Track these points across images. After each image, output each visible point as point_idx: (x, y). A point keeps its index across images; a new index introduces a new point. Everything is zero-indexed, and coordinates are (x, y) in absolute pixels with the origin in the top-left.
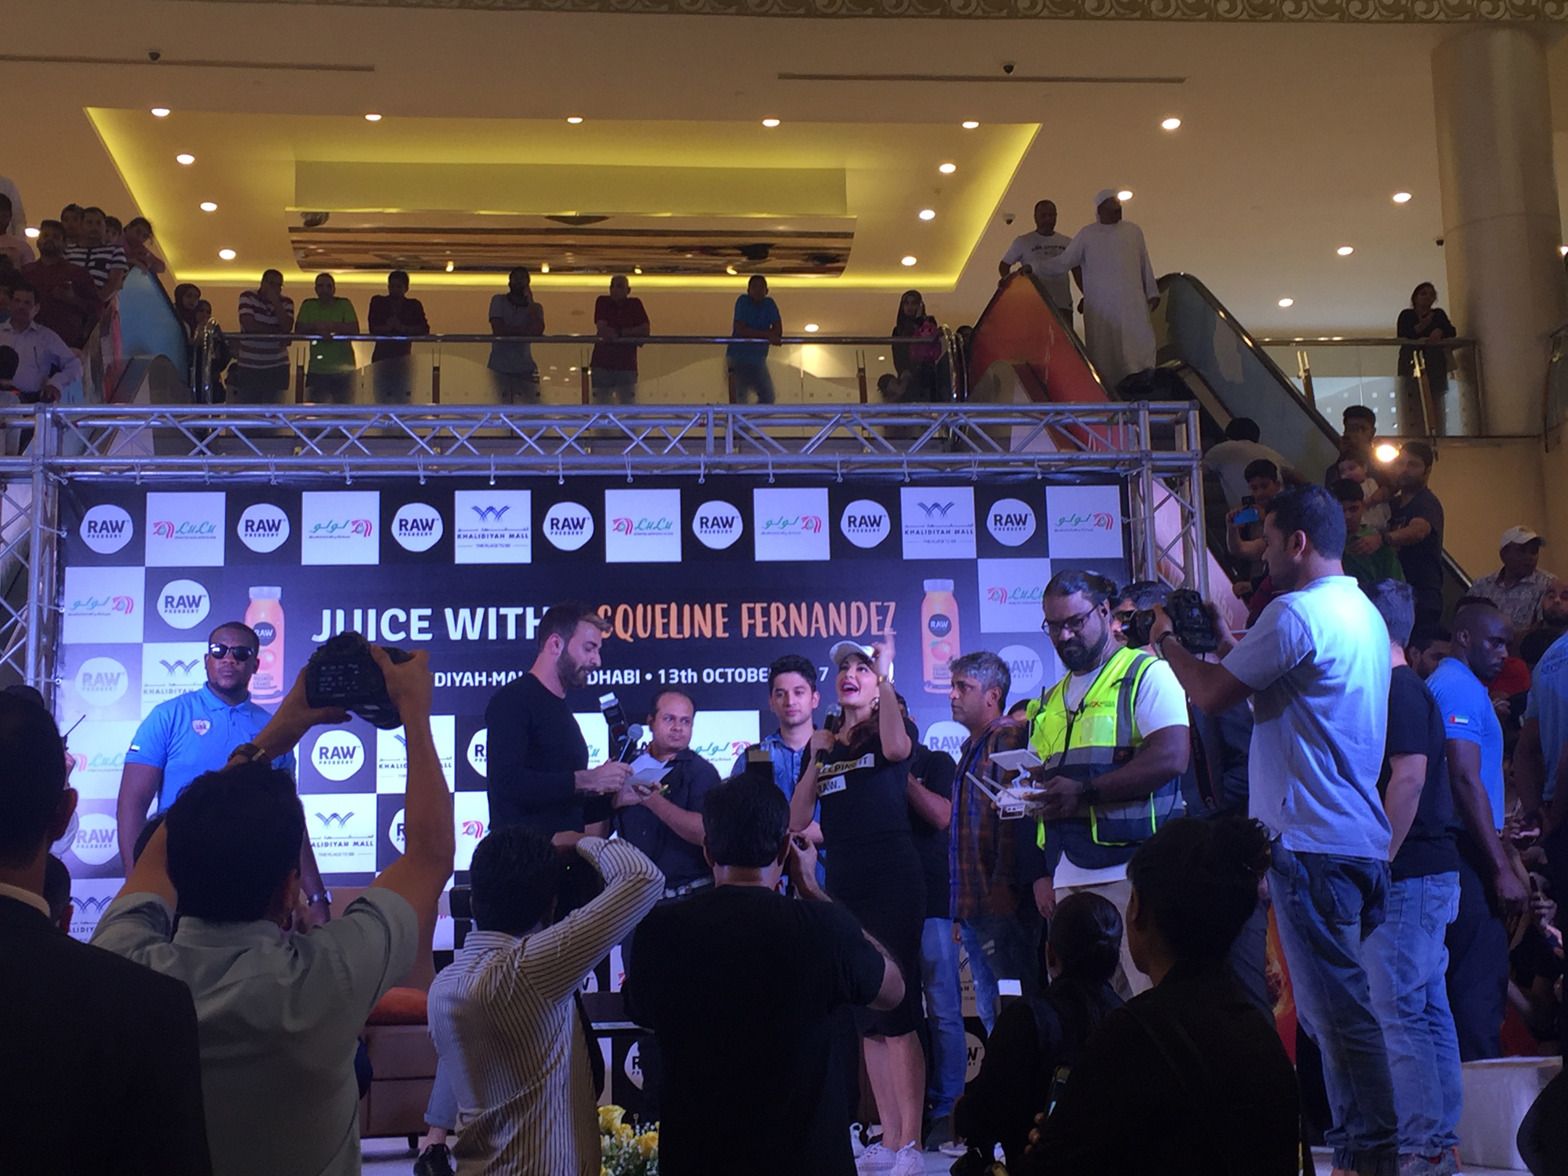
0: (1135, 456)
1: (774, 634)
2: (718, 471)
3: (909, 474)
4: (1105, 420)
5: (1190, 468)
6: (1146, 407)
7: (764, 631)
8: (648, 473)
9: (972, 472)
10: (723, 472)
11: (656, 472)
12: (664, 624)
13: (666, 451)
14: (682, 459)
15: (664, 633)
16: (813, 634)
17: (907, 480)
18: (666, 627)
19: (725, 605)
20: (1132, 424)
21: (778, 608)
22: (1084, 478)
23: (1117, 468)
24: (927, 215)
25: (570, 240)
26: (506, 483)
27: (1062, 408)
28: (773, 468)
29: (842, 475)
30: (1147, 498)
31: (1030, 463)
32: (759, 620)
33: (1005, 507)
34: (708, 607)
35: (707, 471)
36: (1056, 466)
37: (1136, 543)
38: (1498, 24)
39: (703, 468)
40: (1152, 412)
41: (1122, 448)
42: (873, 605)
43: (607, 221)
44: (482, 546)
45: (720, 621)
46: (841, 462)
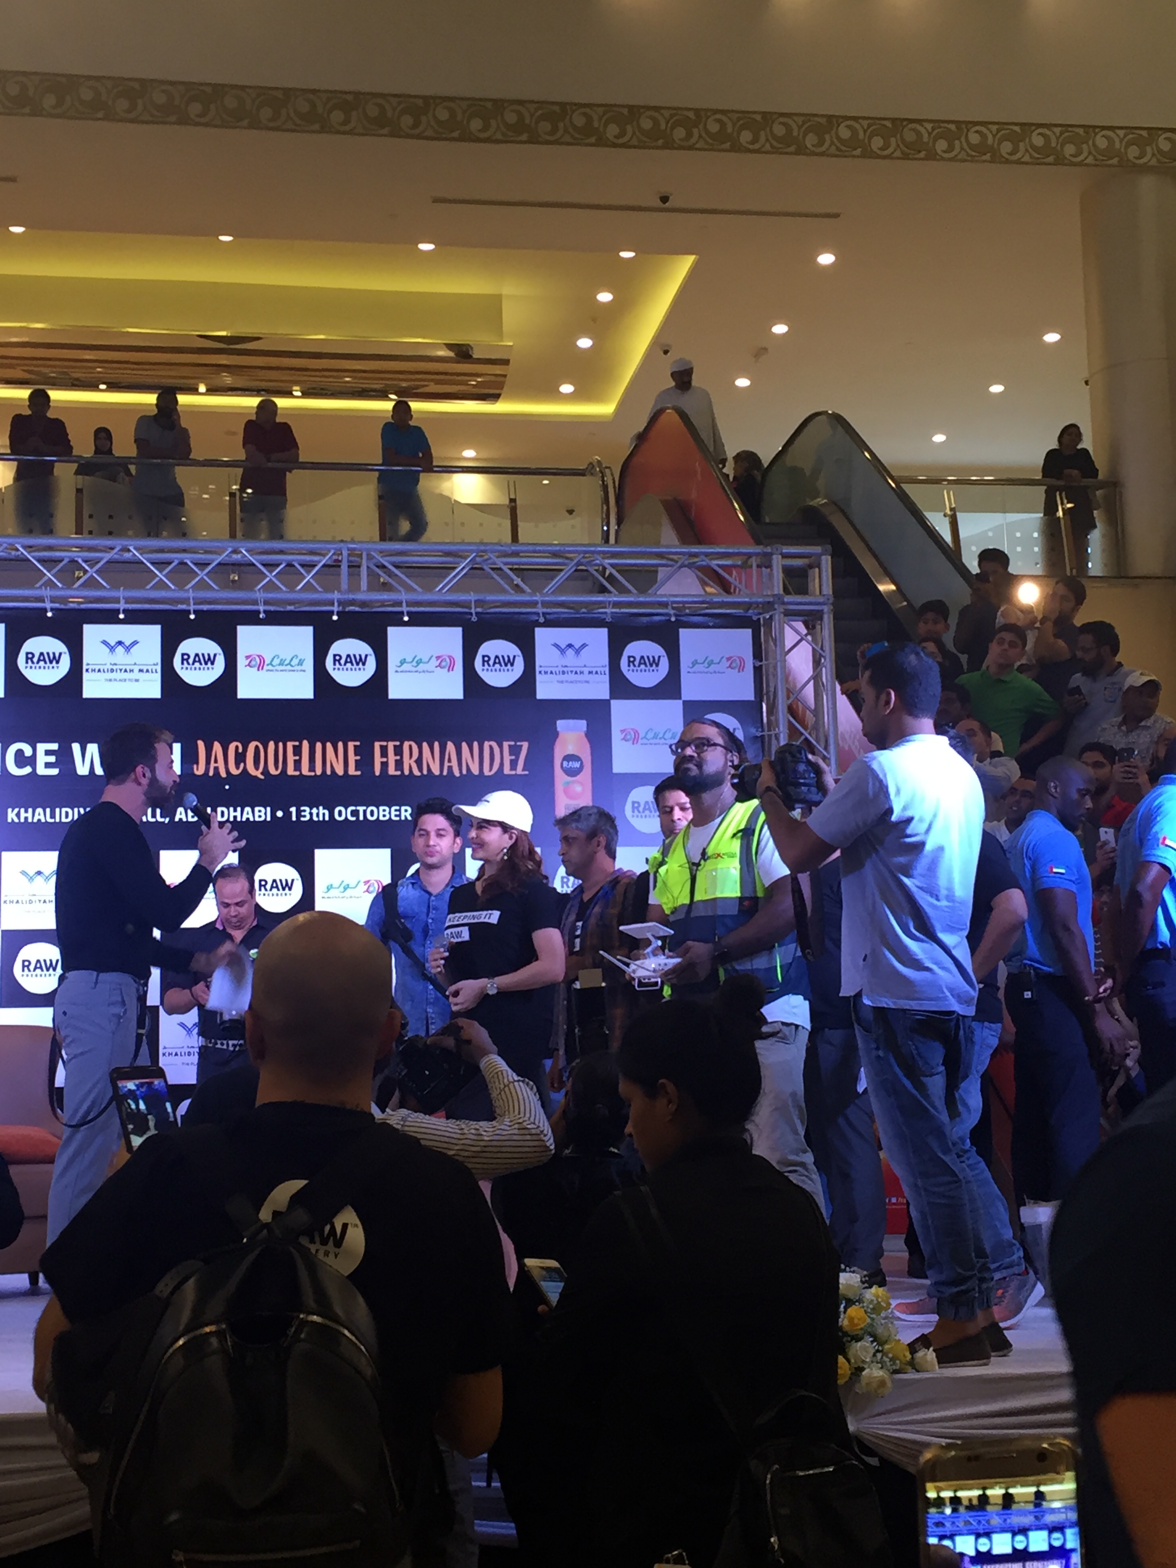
0: (768, 599)
1: (407, 772)
2: (352, 608)
3: (544, 614)
4: (739, 563)
5: (821, 612)
6: (779, 552)
7: (396, 770)
8: (282, 609)
9: (606, 613)
10: (357, 609)
11: (290, 608)
12: (295, 761)
13: (299, 587)
14: (315, 596)
15: (295, 770)
16: (445, 773)
17: (542, 620)
18: (298, 765)
19: (358, 743)
20: (766, 567)
21: (410, 747)
22: (717, 621)
23: (751, 611)
24: (585, 343)
25: (223, 360)
26: (136, 617)
27: (697, 550)
28: (407, 606)
29: (477, 613)
30: (779, 641)
31: (664, 605)
32: (392, 758)
33: (638, 648)
34: (340, 745)
35: (341, 608)
36: (689, 608)
37: (768, 685)
38: (1145, 169)
39: (336, 604)
40: (785, 556)
41: (755, 591)
42: (506, 745)
43: (260, 341)
44: (110, 680)
45: (352, 758)
46: (476, 601)
